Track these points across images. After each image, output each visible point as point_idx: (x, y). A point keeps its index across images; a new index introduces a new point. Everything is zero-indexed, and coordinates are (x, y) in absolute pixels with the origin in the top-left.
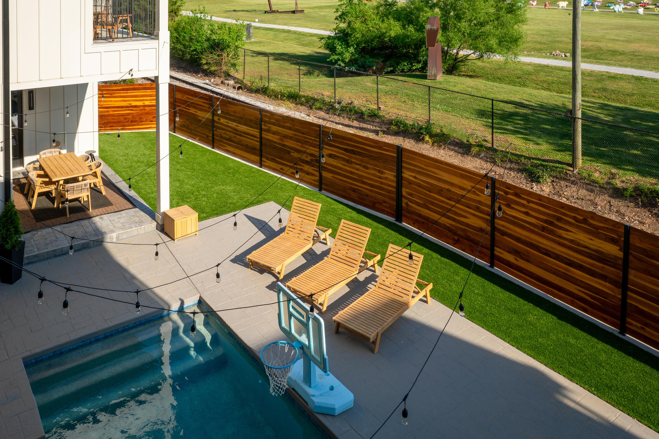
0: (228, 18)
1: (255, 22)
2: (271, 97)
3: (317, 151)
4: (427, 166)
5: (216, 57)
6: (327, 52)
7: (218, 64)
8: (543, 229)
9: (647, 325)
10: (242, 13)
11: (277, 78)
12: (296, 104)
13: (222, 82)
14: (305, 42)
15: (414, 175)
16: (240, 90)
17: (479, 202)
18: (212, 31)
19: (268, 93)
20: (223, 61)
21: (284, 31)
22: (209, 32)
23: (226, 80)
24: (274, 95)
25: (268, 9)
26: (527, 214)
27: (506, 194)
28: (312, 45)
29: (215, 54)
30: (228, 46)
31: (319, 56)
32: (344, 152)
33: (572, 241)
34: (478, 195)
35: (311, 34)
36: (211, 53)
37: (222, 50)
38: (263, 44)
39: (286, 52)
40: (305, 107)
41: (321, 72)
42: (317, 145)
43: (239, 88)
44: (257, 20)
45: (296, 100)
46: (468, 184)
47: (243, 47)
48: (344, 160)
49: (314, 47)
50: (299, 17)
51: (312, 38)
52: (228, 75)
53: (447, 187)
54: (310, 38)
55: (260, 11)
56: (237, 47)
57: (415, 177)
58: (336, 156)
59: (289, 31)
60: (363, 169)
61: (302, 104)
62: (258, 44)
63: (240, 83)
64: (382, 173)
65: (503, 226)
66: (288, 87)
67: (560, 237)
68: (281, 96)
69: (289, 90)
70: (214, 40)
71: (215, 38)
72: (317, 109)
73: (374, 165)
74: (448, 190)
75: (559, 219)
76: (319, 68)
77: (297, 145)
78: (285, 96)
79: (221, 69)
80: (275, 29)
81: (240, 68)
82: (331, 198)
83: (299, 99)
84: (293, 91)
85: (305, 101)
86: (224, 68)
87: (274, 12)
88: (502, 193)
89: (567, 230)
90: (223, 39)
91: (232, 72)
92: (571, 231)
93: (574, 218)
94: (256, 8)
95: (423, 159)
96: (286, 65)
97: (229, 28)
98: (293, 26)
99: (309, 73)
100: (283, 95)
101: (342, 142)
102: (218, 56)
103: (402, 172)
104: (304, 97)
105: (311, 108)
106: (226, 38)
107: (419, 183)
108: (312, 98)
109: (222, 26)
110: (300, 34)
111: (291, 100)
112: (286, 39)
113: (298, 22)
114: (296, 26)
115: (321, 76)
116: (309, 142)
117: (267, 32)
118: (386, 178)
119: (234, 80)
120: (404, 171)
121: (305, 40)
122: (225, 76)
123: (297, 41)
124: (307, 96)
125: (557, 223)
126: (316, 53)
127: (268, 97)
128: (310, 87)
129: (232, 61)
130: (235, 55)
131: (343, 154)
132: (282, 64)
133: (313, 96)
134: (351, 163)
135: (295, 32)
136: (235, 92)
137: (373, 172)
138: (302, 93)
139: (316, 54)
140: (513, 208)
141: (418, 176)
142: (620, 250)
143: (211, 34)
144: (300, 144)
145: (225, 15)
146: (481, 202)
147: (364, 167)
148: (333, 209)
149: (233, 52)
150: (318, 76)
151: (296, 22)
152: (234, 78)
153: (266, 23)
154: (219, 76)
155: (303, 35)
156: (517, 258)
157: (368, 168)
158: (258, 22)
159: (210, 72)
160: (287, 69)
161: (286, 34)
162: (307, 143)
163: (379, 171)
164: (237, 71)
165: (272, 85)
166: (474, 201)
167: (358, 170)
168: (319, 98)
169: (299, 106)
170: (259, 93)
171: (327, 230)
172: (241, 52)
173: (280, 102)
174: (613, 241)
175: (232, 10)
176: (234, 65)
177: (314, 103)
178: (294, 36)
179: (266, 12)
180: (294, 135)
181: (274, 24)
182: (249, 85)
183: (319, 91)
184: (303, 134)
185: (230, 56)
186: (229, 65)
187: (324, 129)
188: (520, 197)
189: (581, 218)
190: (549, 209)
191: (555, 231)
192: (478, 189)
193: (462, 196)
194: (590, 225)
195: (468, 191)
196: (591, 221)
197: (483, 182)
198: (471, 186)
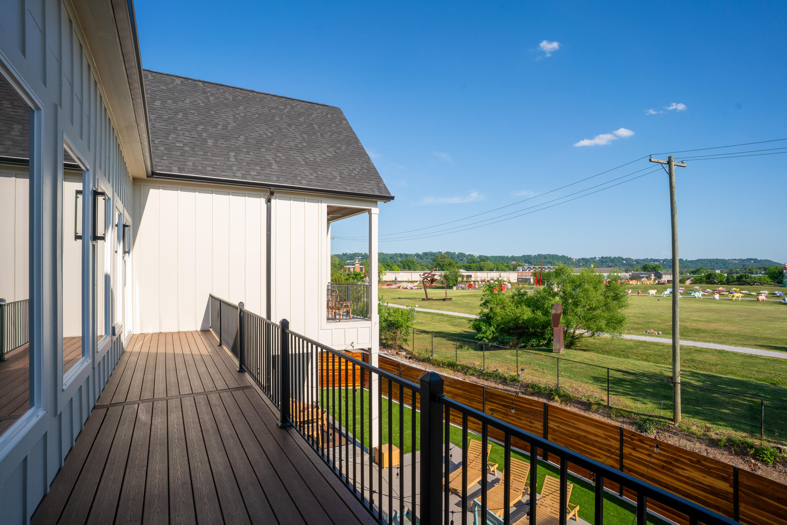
0: (395, 304)
1: (416, 307)
2: (435, 365)
3: (481, 406)
4: (567, 418)
5: (392, 334)
6: (475, 331)
7: (394, 339)
8: (664, 468)
10: (405, 300)
11: (437, 351)
12: (454, 371)
13: (397, 353)
14: (455, 323)
15: (557, 425)
16: (411, 359)
17: (610, 446)
18: (388, 314)
19: (432, 362)
20: (398, 337)
21: (438, 314)
22: (386, 314)
23: (400, 351)
24: (437, 364)
25: (425, 297)
26: (649, 455)
28: (461, 325)
29: (391, 332)
30: (402, 326)
31: (467, 334)
32: (503, 407)
33: (688, 478)
34: (609, 441)
35: (459, 317)
36: (389, 331)
37: (397, 328)
38: (424, 324)
39: (442, 331)
40: (461, 373)
41: (470, 346)
42: (481, 402)
43: (410, 358)
44: (417, 306)
45: (454, 368)
46: (600, 432)
47: (412, 327)
48: (502, 413)
49: (462, 327)
50: (449, 304)
51: (460, 320)
52: (401, 348)
53: (584, 434)
54: (459, 320)
55: (419, 299)
56: (408, 326)
57: (558, 427)
58: (496, 410)
59: (442, 315)
60: (517, 420)
61: (458, 371)
62: (420, 325)
63: (410, 354)
64: (533, 423)
66: (448, 358)
67: (677, 474)
68: (442, 364)
69: (448, 360)
70: (391, 321)
71: (391, 319)
72: (470, 375)
73: (526, 417)
74: (585, 437)
75: (676, 460)
76: (469, 344)
77: (466, 401)
78: (445, 365)
79: (396, 343)
80: (432, 313)
81: (410, 343)
82: (494, 442)
83: (456, 367)
84: (451, 361)
85: (461, 368)
86: (398, 342)
87: (429, 299)
88: (628, 439)
89: (684, 469)
90: (397, 321)
91: (405, 346)
92: (687, 470)
93: (689, 460)
94: (416, 297)
96: (443, 341)
97: (402, 312)
98: (445, 311)
99: (461, 347)
100: (444, 364)
101: (501, 400)
102: (394, 333)
103: (548, 423)
104: (460, 365)
105: (466, 375)
106: (400, 319)
107: (562, 431)
108: (466, 367)
109: (396, 311)
110: (450, 316)
111: (450, 368)
112: (441, 321)
113: (449, 307)
114: (447, 311)
115: (470, 349)
116: (475, 399)
117: (426, 315)
118: (536, 427)
119: (405, 351)
120: (549, 422)
121: (455, 322)
122: (399, 349)
123: (449, 322)
124: (463, 365)
125: (675, 463)
126: (465, 331)
127: (432, 365)
128: (464, 358)
129: (404, 337)
130: (406, 333)
131: (501, 409)
132: (440, 340)
133: (467, 365)
134: (508, 415)
135: (447, 316)
136: (407, 361)
137: (525, 422)
138: (458, 363)
139: (464, 333)
140: (638, 451)
141: (560, 426)
142: (730, 486)
143: (388, 317)
144: (468, 401)
145: (393, 301)
146: (612, 446)
147: (518, 418)
148: (495, 449)
149: (405, 330)
150: (468, 349)
151: (447, 308)
152: (406, 350)
153: (424, 308)
154: (394, 349)
155: (453, 318)
157: (521, 419)
158: (418, 307)
159: (388, 345)
160: (445, 344)
161: (440, 317)
162: (473, 400)
163: (530, 422)
164: (408, 345)
165: (435, 356)
166: (606, 445)
167: (513, 420)
168: (471, 366)
169: (456, 372)
170: (425, 362)
171: (495, 465)
172: (410, 331)
173: (442, 369)
174: (723, 479)
175: (397, 297)
176: (405, 340)
177: (468, 370)
178: (446, 318)
179: (423, 299)
180: (463, 394)
181: (430, 309)
182: (417, 356)
183: (471, 361)
184: (471, 393)
185: (403, 333)
186: (402, 340)
187: (486, 390)
188: (643, 443)
189: (695, 460)
190: (668, 453)
191: (673, 469)
192: (609, 436)
193: (596, 441)
194: (703, 465)
195: (601, 437)
196: (704, 463)
197: (613, 430)
198: (604, 434)
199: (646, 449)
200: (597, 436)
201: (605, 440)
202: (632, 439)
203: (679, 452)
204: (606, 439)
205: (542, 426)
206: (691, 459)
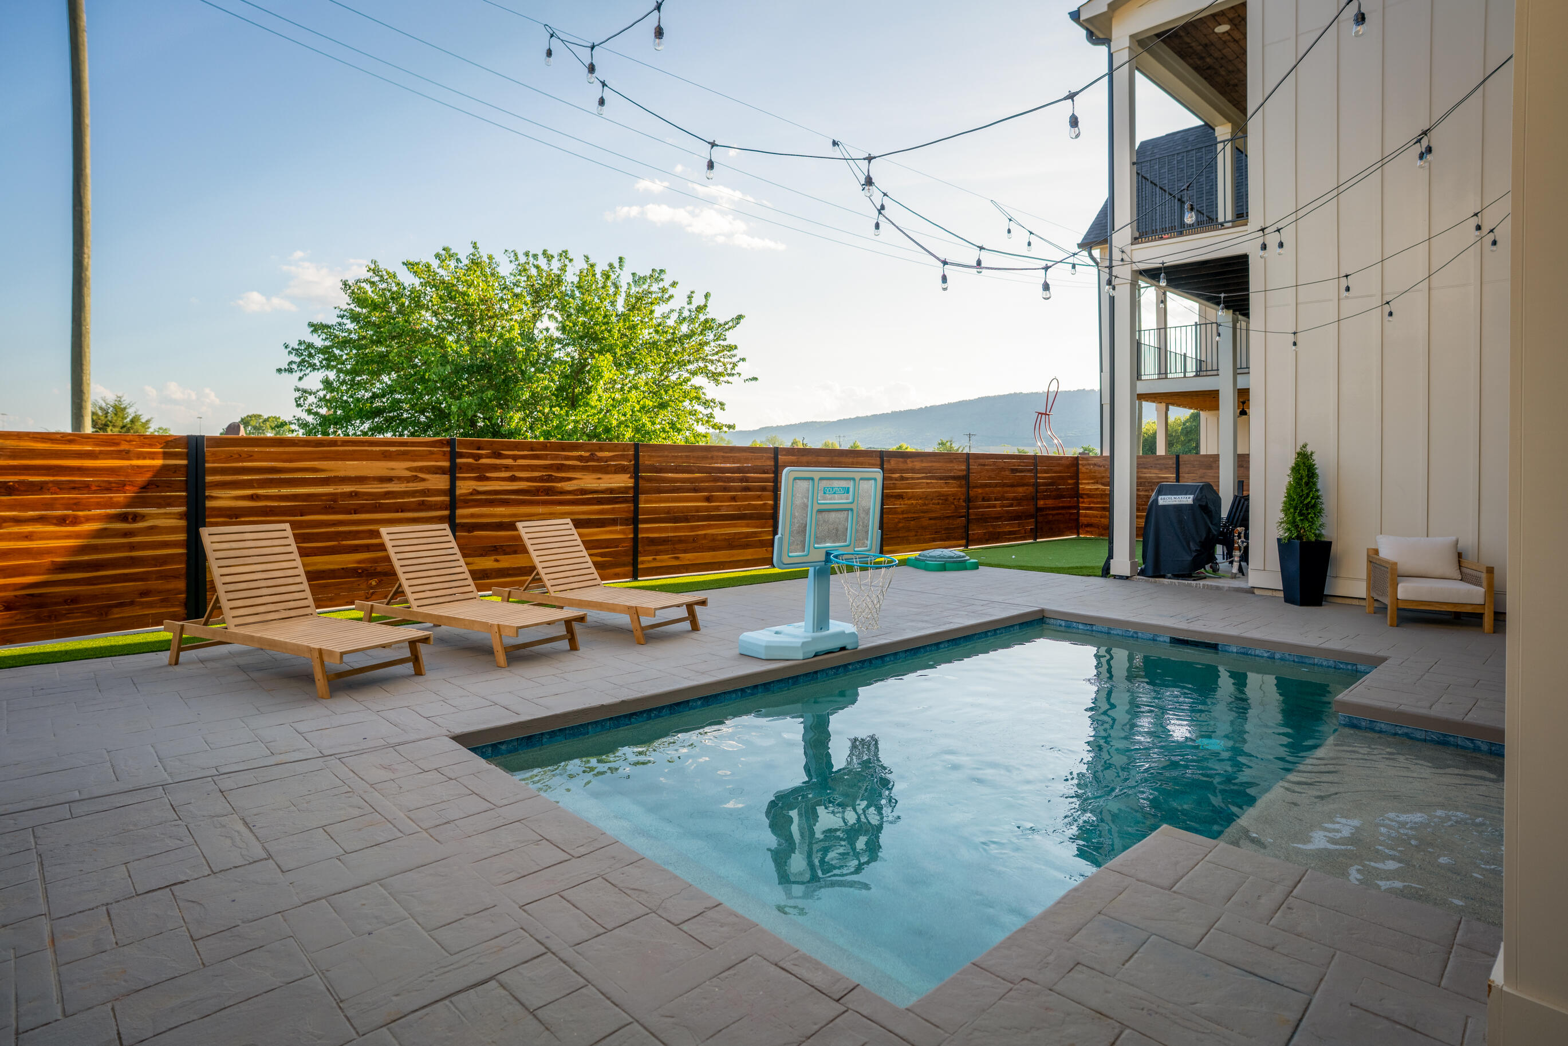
4: (291, 461)
8: (537, 491)
9: (657, 553)
26: (513, 479)
27: (476, 460)
34: (423, 480)
46: (400, 467)
53: (347, 489)
57: (252, 498)
65: (472, 516)
74: (355, 495)
75: (560, 468)
88: (470, 460)
89: (570, 479)
93: (580, 458)
95: (281, 449)
107: (267, 506)
118: (152, 530)
140: (488, 479)
141: (261, 492)
142: (630, 477)
146: (428, 490)
156: (498, 557)
163: (124, 515)
174: (620, 470)
188: (499, 456)
189: (587, 454)
190: (546, 459)
191: (554, 487)
192: (421, 469)
193: (388, 494)
194: (600, 459)
195: (400, 479)
196: (600, 454)
197: (431, 453)
198: (408, 469)
199: (507, 468)
200: (389, 479)
201: (413, 481)
202: (478, 457)
203: (563, 450)
204: (415, 479)
205: (181, 516)
206: (581, 456)
